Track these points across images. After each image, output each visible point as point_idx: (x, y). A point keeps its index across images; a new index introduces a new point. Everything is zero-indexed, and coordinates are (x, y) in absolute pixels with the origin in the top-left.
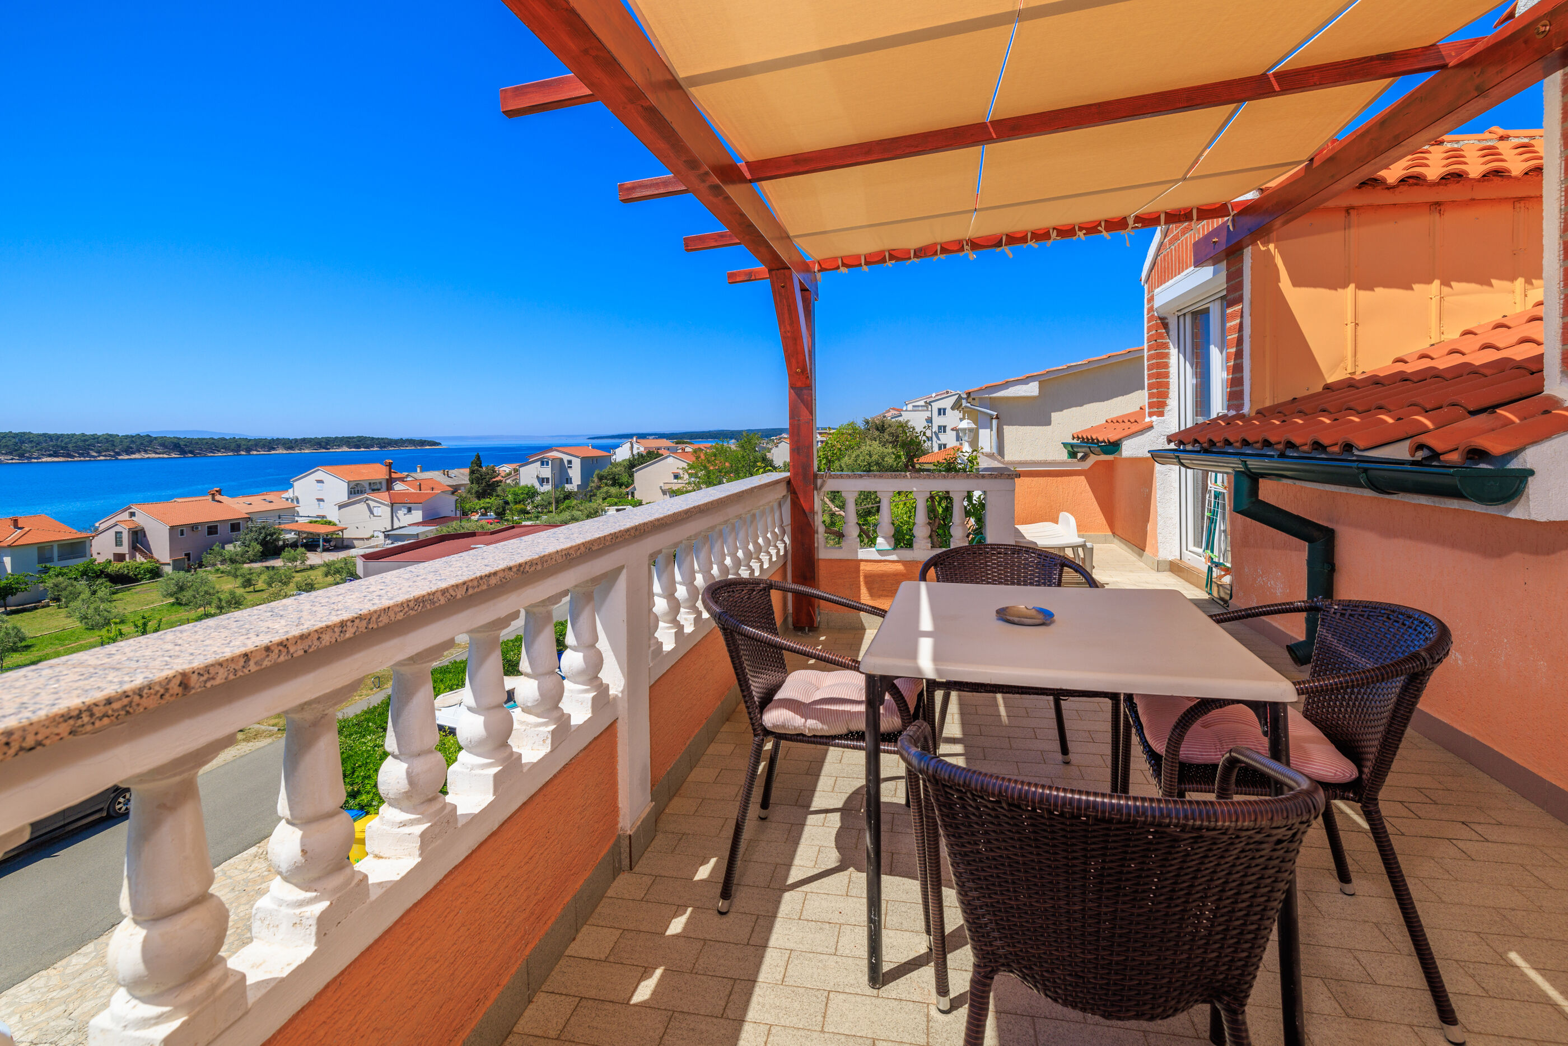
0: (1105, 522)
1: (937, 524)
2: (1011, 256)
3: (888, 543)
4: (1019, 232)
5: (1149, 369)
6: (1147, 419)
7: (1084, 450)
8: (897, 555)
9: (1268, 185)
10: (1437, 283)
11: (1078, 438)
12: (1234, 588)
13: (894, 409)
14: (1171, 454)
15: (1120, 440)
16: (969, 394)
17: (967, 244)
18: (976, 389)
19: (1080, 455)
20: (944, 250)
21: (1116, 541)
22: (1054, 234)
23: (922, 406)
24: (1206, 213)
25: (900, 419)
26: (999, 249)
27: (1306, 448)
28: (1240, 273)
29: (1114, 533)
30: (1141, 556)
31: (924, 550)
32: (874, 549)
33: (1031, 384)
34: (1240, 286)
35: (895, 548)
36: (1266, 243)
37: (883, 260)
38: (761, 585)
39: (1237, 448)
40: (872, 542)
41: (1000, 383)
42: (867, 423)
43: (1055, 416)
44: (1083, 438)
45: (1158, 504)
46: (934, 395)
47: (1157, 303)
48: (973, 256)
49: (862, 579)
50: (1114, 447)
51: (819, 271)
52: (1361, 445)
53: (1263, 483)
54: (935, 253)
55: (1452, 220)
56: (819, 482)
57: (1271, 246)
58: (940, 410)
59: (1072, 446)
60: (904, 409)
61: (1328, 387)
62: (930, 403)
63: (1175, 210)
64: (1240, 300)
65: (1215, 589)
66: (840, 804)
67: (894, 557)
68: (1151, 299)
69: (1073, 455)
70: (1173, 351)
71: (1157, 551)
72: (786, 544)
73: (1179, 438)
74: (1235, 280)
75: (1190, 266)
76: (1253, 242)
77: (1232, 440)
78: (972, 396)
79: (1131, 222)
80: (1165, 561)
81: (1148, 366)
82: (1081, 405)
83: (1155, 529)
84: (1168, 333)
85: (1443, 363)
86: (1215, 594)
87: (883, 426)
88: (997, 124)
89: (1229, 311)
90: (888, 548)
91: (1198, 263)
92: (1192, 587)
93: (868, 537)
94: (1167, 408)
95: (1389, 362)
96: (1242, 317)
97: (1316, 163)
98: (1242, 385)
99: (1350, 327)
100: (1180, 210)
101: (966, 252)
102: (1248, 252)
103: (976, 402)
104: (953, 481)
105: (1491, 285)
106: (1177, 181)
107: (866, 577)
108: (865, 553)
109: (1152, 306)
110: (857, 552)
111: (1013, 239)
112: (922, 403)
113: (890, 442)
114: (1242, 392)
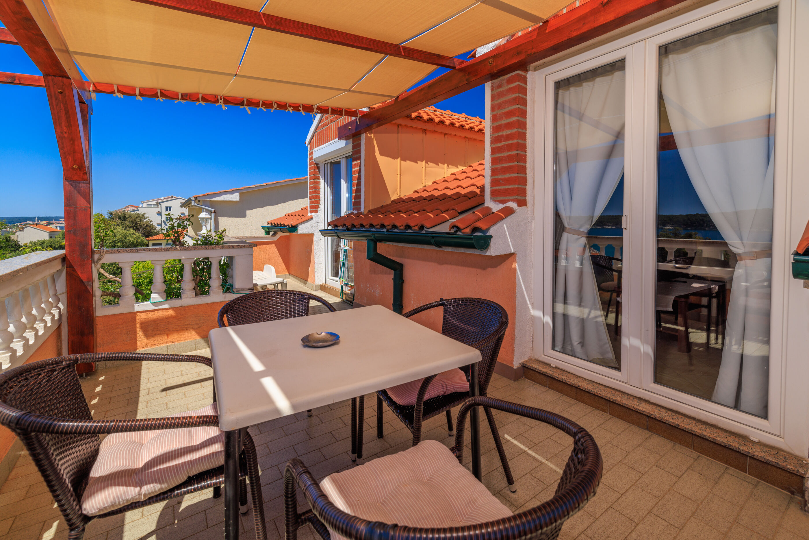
0: (285, 268)
1: (198, 279)
2: (249, 113)
3: (162, 297)
4: (255, 99)
5: (310, 189)
6: (309, 214)
7: (274, 230)
8: (169, 304)
9: (373, 106)
10: (424, 161)
11: (272, 224)
12: (355, 295)
13: (131, 206)
14: (333, 232)
15: (297, 225)
16: (196, 198)
17: (221, 99)
18: (201, 195)
19: (271, 233)
20: (204, 99)
21: (291, 277)
22: (275, 106)
23: (154, 205)
24: (349, 113)
25: (138, 212)
26: (241, 107)
27: (402, 228)
28: (359, 145)
29: (289, 273)
30: (305, 284)
31: (190, 298)
32: (149, 303)
33: (235, 194)
34: (359, 152)
35: (166, 300)
36: (370, 133)
37: (156, 96)
38: (64, 363)
39: (367, 228)
40: (147, 297)
41: (216, 192)
42: (111, 214)
43: (248, 212)
44: (274, 224)
45: (315, 257)
46: (162, 198)
47: (315, 156)
48: (224, 107)
49: (138, 326)
50: (294, 228)
51: (94, 91)
52: (428, 226)
53: (379, 244)
54: (198, 100)
55: (429, 137)
56: (96, 257)
57: (372, 135)
58: (167, 208)
59: (268, 228)
60: (141, 206)
61: (393, 201)
62: (160, 203)
63: (336, 108)
64: (359, 158)
65: (344, 296)
66: (153, 527)
67: (166, 306)
68: (311, 154)
69: (268, 233)
70: (322, 181)
71: (314, 281)
72: (60, 309)
73: (335, 223)
74: (357, 148)
75: (336, 138)
76: (365, 132)
77: (364, 224)
78: (198, 199)
79: (315, 109)
80: (318, 285)
81: (310, 187)
82: (263, 207)
83: (313, 270)
84: (319, 171)
85: (425, 195)
86: (344, 298)
87: (125, 217)
88: (267, 16)
89: (354, 163)
90: (161, 300)
91: (340, 138)
92: (332, 296)
93: (142, 294)
94: (319, 209)
95: (412, 192)
96: (360, 166)
97: (400, 99)
98: (360, 198)
99: (399, 176)
100: (337, 108)
101: (220, 104)
102: (363, 136)
103: (201, 203)
104: (212, 251)
105: (438, 165)
106: (345, 91)
107: (141, 324)
108: (139, 307)
109: (312, 157)
110: (134, 306)
111: (251, 103)
112: (154, 203)
113: (131, 227)
114: (360, 202)
